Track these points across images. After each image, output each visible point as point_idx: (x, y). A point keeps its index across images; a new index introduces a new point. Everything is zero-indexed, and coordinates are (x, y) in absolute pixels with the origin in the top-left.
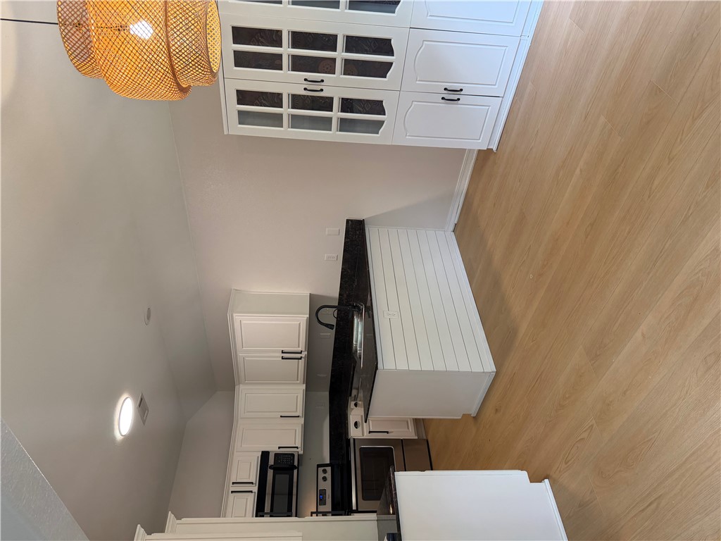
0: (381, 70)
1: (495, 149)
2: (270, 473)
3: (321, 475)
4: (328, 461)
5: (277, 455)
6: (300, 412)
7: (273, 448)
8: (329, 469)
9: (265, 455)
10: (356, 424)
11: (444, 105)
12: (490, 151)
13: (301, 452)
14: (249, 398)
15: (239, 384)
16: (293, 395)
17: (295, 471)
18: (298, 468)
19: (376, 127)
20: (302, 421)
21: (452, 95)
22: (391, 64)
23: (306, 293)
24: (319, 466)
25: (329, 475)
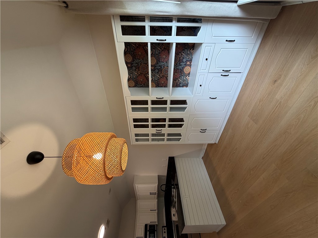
0: (181, 126)
1: (217, 143)
2: (148, 233)
3: (164, 231)
4: (165, 225)
5: (150, 226)
6: (156, 209)
7: (148, 222)
8: (166, 228)
9: (146, 225)
10: (174, 215)
11: (201, 133)
12: (215, 143)
13: (157, 224)
14: (141, 204)
15: (137, 200)
16: (153, 203)
17: (156, 232)
18: (156, 231)
19: (179, 140)
20: (157, 211)
21: (203, 131)
22: (184, 124)
23: (157, 175)
24: (163, 227)
25: (166, 231)
